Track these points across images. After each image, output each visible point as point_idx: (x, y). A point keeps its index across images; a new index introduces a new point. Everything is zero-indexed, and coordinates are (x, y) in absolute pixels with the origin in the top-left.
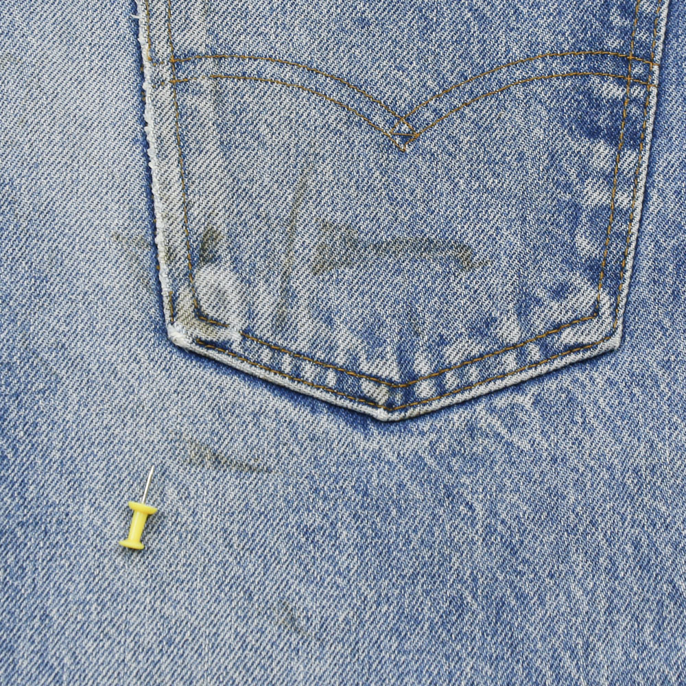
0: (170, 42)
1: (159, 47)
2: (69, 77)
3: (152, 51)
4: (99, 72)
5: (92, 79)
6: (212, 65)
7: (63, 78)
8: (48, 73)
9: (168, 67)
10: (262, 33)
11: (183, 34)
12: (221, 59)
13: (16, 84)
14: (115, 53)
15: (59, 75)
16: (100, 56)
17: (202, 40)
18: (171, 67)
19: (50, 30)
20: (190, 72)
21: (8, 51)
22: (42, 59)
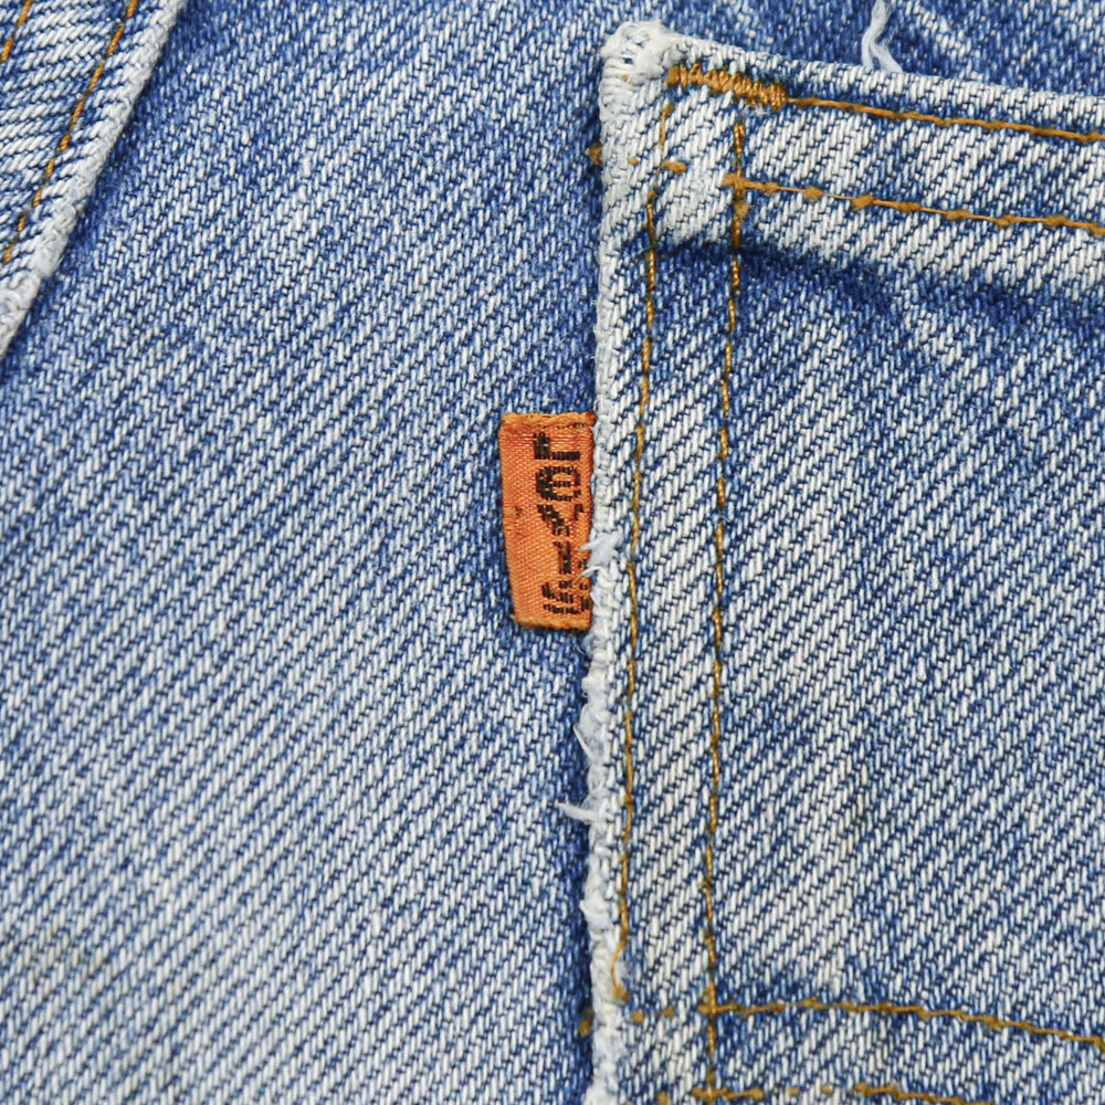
0: (708, 927)
1: (662, 946)
2: (292, 1041)
3: (633, 958)
4: (414, 1019)
5: (385, 1049)
6: (863, 1045)
7: (266, 1047)
8: (216, 1023)
9: (688, 1032)
10: (1071, 930)
11: (759, 902)
12: (901, 1019)
13: (81, 1057)
14: (483, 943)
15: (253, 1036)
16: (422, 956)
17: (833, 938)
18: (703, 1034)
19: (232, 845)
20: (776, 1060)
21: (59, 920)
22: (194, 966)
